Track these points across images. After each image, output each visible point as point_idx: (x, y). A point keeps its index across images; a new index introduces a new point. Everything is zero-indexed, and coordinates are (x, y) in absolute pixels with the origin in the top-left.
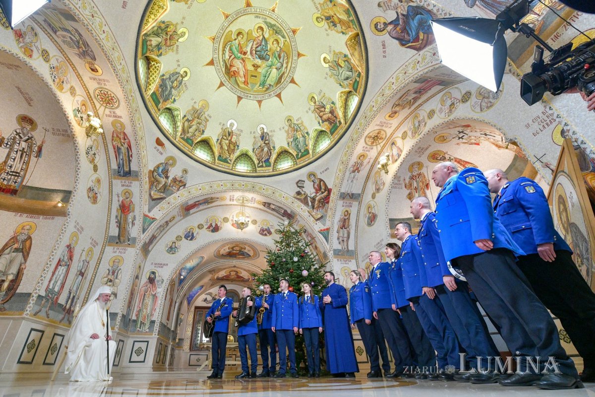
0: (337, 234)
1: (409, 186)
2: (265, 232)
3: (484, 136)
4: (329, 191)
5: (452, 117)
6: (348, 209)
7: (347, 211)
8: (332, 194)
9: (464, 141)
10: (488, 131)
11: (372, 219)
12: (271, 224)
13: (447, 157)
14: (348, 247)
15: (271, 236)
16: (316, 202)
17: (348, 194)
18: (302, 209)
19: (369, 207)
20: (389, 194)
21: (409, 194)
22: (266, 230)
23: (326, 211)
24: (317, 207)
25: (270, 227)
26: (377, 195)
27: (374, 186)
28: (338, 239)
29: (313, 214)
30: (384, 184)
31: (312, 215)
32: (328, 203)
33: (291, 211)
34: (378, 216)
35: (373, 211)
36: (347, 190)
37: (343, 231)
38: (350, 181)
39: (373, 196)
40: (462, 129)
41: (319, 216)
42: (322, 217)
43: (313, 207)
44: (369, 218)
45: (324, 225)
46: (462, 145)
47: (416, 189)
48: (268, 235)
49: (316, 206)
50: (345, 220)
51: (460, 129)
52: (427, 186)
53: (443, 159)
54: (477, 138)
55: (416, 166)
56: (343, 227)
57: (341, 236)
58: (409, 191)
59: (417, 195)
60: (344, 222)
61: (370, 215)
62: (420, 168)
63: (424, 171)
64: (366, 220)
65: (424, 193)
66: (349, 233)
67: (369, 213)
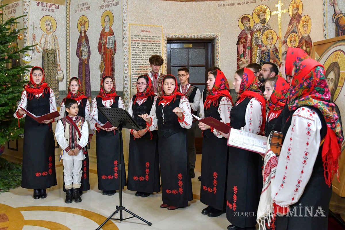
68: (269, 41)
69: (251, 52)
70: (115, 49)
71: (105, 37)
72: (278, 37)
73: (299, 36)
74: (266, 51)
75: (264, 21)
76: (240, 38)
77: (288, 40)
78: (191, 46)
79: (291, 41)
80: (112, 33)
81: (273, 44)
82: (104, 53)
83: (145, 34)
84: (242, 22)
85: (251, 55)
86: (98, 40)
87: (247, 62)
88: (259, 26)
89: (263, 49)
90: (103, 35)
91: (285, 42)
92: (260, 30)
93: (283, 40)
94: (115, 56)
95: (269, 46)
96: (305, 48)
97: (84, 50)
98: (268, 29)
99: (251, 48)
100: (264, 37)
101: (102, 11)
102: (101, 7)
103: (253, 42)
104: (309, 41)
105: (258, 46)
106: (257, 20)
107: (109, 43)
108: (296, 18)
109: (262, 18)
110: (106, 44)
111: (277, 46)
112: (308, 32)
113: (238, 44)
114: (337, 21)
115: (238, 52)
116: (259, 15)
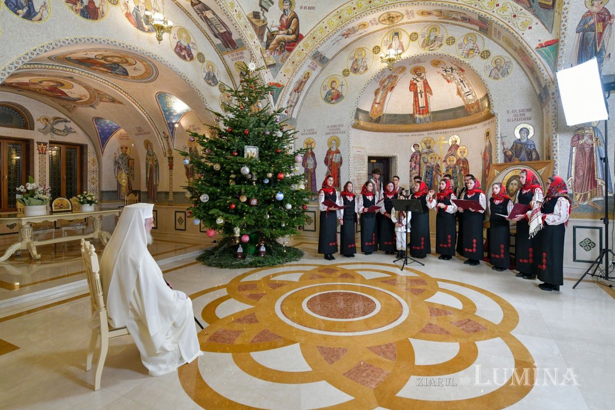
0: (289, 96)
1: (382, 82)
2: (184, 52)
3: (459, 81)
4: (299, 38)
6: (310, 72)
7: (308, 73)
8: (301, 44)
9: (445, 74)
10: (466, 82)
11: (334, 97)
12: (193, 41)
13: (423, 75)
14: (292, 114)
15: (191, 62)
16: (274, 42)
17: (321, 55)
18: (255, 42)
19: (334, 82)
20: (368, 84)
21: (378, 89)
22: (185, 48)
23: (283, 61)
24: (272, 48)
25: (191, 45)
26: (351, 74)
27: (351, 62)
28: (288, 102)
29: (265, 56)
30: (366, 69)
31: (263, 57)
32: (290, 50)
33: (240, 40)
34: (344, 99)
35: (339, 89)
36: (323, 50)
37: (295, 95)
38: (332, 43)
39: (346, 73)
40: (456, 68)
41: (271, 62)
42: (273, 65)
43: (267, 46)
44: (329, 93)
45: (274, 77)
46: (440, 75)
47: (384, 87)
48: (188, 59)
49: (271, 46)
50: (302, 82)
51: (454, 67)
52: (392, 88)
53: (419, 75)
54: (454, 78)
55: (400, 69)
56: (297, 90)
57: (292, 99)
58: (379, 87)
59: (381, 92)
60: (300, 85)
61: (333, 91)
62: (400, 72)
63: (400, 76)
64: (324, 93)
65: (386, 93)
66: (298, 98)
67: (332, 87)
69: (420, 166)
70: (341, 163)
71: (331, 155)
72: (439, 158)
73: (457, 158)
74: (430, 166)
75: (429, 147)
76: (412, 158)
77: (448, 160)
78: (375, 161)
79: (450, 161)
80: (338, 152)
81: (436, 162)
82: (331, 165)
83: (359, 153)
84: (414, 147)
85: (420, 168)
86: (325, 156)
87: (417, 173)
88: (426, 150)
89: (428, 164)
90: (329, 152)
91: (445, 161)
92: (426, 153)
93: (443, 159)
94: (341, 167)
95: (433, 163)
96: (461, 165)
97: (310, 162)
98: (432, 152)
99: (420, 164)
100: (429, 157)
101: (329, 136)
102: (327, 134)
103: (422, 160)
104: (465, 162)
105: (425, 163)
106: (424, 147)
107: (336, 158)
108: (455, 147)
109: (428, 145)
110: (332, 159)
111: (439, 163)
112: (465, 156)
113: (411, 161)
114: (505, 153)
115: (411, 166)
116: (425, 144)
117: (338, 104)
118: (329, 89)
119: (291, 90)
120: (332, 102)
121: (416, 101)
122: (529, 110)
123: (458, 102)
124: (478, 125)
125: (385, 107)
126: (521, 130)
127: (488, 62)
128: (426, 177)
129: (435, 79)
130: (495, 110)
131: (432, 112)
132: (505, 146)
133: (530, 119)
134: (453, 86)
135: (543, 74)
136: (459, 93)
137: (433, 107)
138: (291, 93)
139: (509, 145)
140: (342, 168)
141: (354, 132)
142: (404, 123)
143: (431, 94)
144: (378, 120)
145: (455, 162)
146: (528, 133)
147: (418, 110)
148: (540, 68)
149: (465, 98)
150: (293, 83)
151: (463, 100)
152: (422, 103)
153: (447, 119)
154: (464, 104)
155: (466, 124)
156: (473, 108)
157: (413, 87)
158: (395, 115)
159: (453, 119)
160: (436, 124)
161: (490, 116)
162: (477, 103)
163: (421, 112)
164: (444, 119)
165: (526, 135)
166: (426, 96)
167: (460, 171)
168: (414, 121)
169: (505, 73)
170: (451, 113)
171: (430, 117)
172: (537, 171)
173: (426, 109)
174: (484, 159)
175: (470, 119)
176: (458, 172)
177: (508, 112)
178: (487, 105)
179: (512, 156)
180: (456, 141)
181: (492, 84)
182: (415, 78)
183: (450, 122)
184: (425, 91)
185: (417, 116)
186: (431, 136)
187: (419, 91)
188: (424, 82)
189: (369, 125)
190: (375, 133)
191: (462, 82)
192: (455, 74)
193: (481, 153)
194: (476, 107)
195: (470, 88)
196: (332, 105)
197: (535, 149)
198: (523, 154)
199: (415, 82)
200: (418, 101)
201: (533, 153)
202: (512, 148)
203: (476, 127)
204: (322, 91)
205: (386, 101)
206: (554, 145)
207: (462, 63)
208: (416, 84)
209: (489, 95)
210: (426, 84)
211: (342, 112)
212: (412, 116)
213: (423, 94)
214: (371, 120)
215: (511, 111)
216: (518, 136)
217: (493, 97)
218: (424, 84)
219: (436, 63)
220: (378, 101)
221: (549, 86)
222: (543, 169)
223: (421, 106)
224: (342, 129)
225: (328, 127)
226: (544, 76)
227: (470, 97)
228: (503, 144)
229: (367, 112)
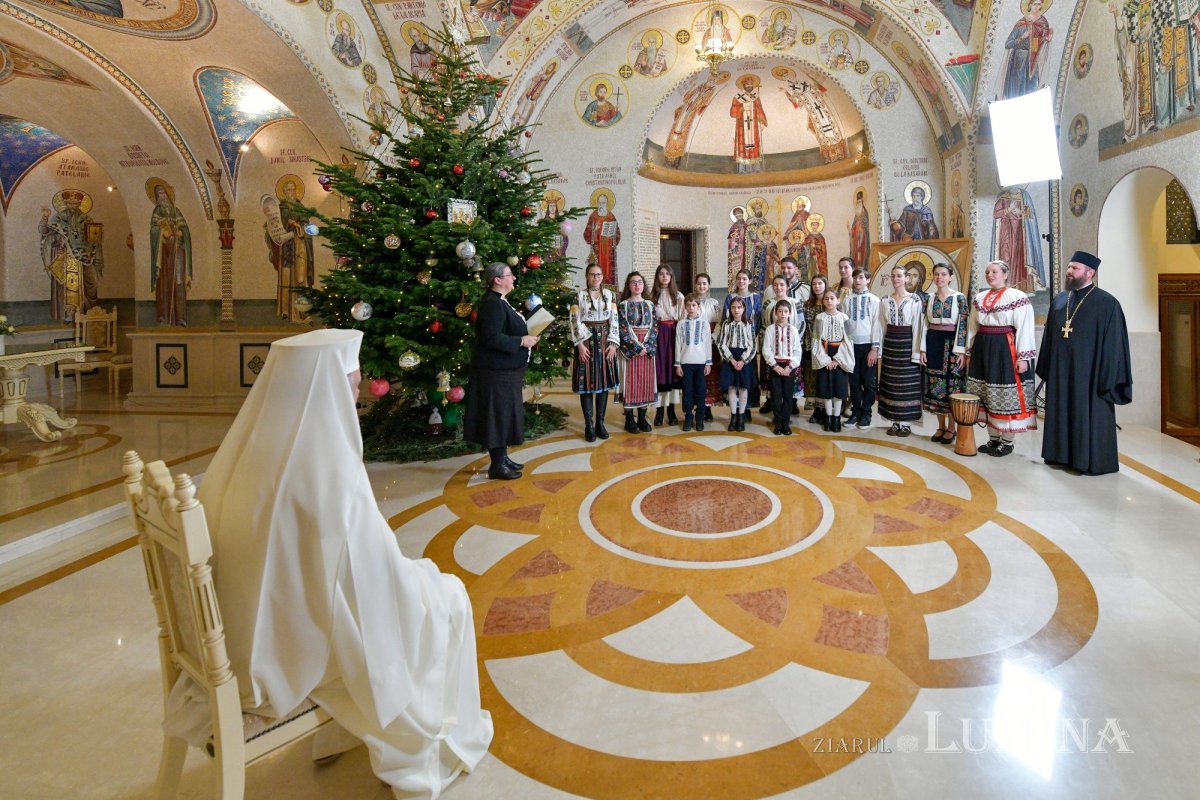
0: (516, 105)
1: (689, 96)
3: (815, 107)
5: (834, 74)
7: (555, 64)
8: (544, 4)
9: (791, 92)
10: (826, 108)
11: (603, 115)
13: (755, 90)
17: (582, 32)
19: (602, 86)
21: (680, 109)
24: (483, 7)
27: (636, 53)
30: (665, 69)
32: (521, 16)
34: (623, 120)
35: (613, 101)
37: (526, 105)
38: (605, 13)
39: (625, 72)
40: (813, 84)
42: (484, 39)
44: (592, 107)
46: (783, 93)
47: (690, 105)
49: (482, 2)
50: (541, 80)
51: (810, 82)
52: (704, 108)
53: (749, 90)
54: (806, 101)
55: (721, 77)
56: (532, 95)
57: (520, 112)
58: (683, 103)
59: (684, 114)
60: (538, 85)
61: (600, 103)
62: (721, 81)
63: (718, 88)
64: (583, 106)
65: (693, 117)
66: (531, 111)
67: (598, 96)
68: (766, 236)
69: (744, 247)
71: (598, 223)
72: (776, 233)
73: (805, 233)
74: (762, 246)
75: (759, 215)
76: (731, 231)
77: (791, 236)
78: (670, 237)
79: (794, 238)
80: (611, 218)
81: (771, 239)
82: (597, 243)
83: (646, 221)
84: (734, 214)
85: (744, 251)
86: (585, 225)
87: (740, 258)
88: (755, 219)
89: (758, 244)
90: (593, 219)
91: (785, 238)
92: (755, 224)
93: (783, 235)
94: (618, 247)
95: (765, 241)
96: (814, 245)
98: (765, 223)
99: (744, 243)
100: (760, 232)
101: (593, 188)
102: (590, 183)
103: (747, 236)
104: (820, 239)
105: (753, 241)
106: (751, 213)
107: (607, 231)
108: (801, 215)
109: (757, 211)
110: (599, 231)
111: (776, 241)
112: (819, 229)
113: (729, 237)
114: (892, 227)
115: (730, 247)
116: (753, 208)
117: (611, 128)
118: (592, 98)
119: (520, 93)
120: (599, 124)
121: (740, 135)
122: (925, 160)
123: (808, 141)
124: (842, 181)
125: (689, 141)
126: (914, 191)
127: (866, 79)
128: (755, 264)
129: (773, 99)
130: (877, 156)
131: (766, 156)
132: (892, 215)
133: (925, 174)
134: (802, 114)
135: (956, 106)
136: (811, 127)
137: (767, 148)
138: (521, 99)
139: (897, 214)
140: (620, 250)
141: (641, 183)
142: (719, 171)
143: (765, 124)
144: (677, 164)
145: (802, 240)
146: (923, 195)
147: (742, 149)
148: (951, 97)
149: (821, 136)
150: (525, 82)
151: (818, 137)
152: (749, 139)
153: (789, 169)
154: (818, 145)
155: (821, 179)
156: (833, 152)
157: (736, 109)
158: (705, 157)
159: (800, 168)
160: (772, 176)
161: (867, 166)
162: (842, 144)
163: (747, 154)
164: (784, 168)
165: (920, 198)
166: (756, 126)
167: (812, 254)
168: (735, 168)
169: (891, 100)
170: (796, 159)
171: (761, 163)
172: (947, 254)
173: (754, 150)
174: (854, 235)
175: (828, 169)
176: (808, 256)
177: (895, 161)
178: (860, 148)
179: (901, 231)
180: (804, 206)
181: (872, 116)
182: (741, 94)
183: (794, 174)
184: (756, 117)
185: (741, 160)
186: (762, 195)
187: (745, 119)
188: (755, 102)
189: (663, 172)
190: (671, 186)
191: (818, 108)
192: (808, 94)
193: (848, 227)
194: (838, 151)
195: (832, 119)
196: (600, 130)
197: (932, 221)
198: (917, 227)
199: (741, 101)
200: (743, 135)
201: (931, 228)
202: (901, 219)
203: (838, 184)
204: (578, 101)
205: (692, 131)
206: (972, 215)
207: (825, 76)
208: (741, 105)
209: (867, 133)
210: (758, 106)
211: (619, 145)
212: (732, 159)
213: (752, 124)
214: (666, 163)
215: (899, 159)
216: (910, 201)
217: (874, 137)
218: (755, 106)
219: (780, 73)
220: (678, 130)
221: (964, 125)
222: (958, 251)
223: (747, 143)
224: (619, 175)
225: (591, 170)
226: (957, 109)
227: (830, 134)
228: (888, 211)
229: (660, 148)
